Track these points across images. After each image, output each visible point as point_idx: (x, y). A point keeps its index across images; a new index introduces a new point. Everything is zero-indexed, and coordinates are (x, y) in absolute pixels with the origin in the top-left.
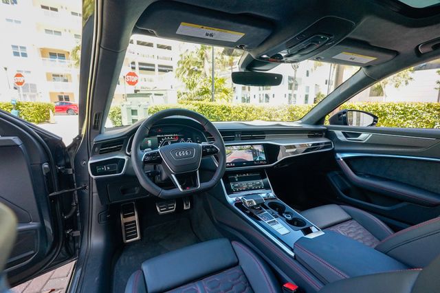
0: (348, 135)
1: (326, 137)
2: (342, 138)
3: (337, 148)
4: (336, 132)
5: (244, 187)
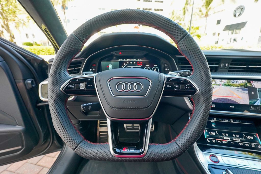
5: (224, 138)
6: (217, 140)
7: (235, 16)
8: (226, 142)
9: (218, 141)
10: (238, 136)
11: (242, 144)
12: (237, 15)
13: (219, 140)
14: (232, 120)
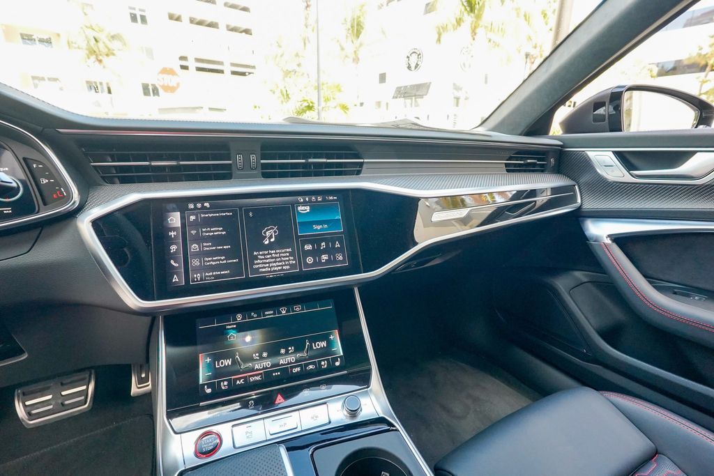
0: (634, 161)
1: (558, 170)
2: (614, 171)
3: (590, 204)
4: (593, 154)
5: (257, 367)
6: (235, 380)
7: (409, 67)
8: (258, 378)
9: (238, 382)
10: (291, 349)
11: (299, 369)
12: (413, 66)
13: (239, 379)
14: (283, 308)
